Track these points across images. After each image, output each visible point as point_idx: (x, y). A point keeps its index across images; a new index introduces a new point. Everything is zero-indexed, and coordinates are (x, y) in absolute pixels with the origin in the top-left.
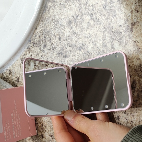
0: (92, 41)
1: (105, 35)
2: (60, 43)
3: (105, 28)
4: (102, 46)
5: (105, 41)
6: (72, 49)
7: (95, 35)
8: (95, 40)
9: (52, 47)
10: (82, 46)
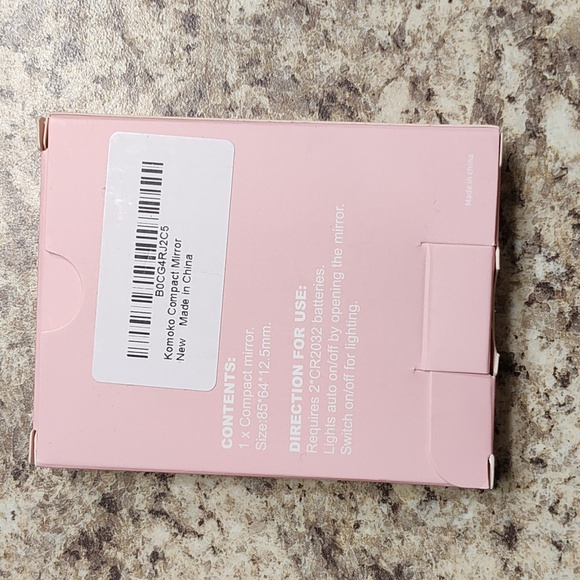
0: (408, 73)
1: (498, 55)
2: (188, 49)
3: (501, 12)
4: (469, 114)
5: (494, 85)
6: (265, 101)
7: (436, 39)
8: (432, 70)
9: (124, 69)
10: (342, 95)
